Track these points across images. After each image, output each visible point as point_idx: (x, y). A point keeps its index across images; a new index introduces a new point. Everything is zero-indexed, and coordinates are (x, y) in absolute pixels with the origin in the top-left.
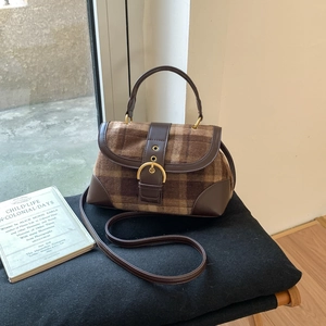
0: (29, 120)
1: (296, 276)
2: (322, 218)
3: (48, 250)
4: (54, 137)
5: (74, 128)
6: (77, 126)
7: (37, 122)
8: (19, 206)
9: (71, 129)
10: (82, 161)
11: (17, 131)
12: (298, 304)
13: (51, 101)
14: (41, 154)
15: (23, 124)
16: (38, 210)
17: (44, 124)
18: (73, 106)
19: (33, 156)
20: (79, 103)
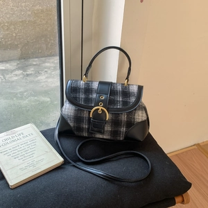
0: (15, 70)
2: (198, 144)
3: (34, 166)
4: (31, 82)
5: (44, 77)
6: (46, 75)
7: (20, 72)
8: (10, 137)
9: (42, 78)
10: (49, 99)
11: (7, 77)
12: (188, 202)
13: (30, 58)
14: (22, 93)
15: (11, 72)
16: (23, 140)
17: (25, 73)
18: (44, 62)
19: (17, 94)
20: (47, 60)
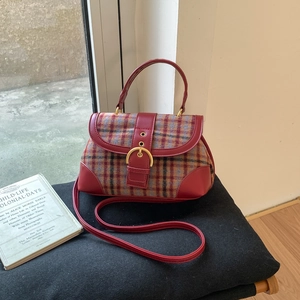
0: (32, 100)
1: (274, 266)
3: (40, 237)
4: (56, 116)
5: (74, 108)
6: (78, 105)
8: (9, 195)
9: (71, 109)
10: (82, 140)
11: (22, 110)
12: (275, 291)
14: (43, 132)
15: (28, 103)
16: (27, 198)
17: (47, 103)
18: (74, 86)
19: (36, 134)
20: (79, 83)
